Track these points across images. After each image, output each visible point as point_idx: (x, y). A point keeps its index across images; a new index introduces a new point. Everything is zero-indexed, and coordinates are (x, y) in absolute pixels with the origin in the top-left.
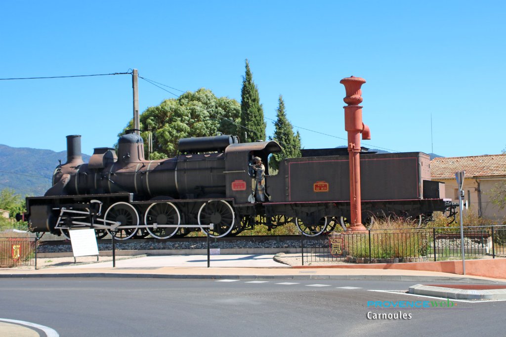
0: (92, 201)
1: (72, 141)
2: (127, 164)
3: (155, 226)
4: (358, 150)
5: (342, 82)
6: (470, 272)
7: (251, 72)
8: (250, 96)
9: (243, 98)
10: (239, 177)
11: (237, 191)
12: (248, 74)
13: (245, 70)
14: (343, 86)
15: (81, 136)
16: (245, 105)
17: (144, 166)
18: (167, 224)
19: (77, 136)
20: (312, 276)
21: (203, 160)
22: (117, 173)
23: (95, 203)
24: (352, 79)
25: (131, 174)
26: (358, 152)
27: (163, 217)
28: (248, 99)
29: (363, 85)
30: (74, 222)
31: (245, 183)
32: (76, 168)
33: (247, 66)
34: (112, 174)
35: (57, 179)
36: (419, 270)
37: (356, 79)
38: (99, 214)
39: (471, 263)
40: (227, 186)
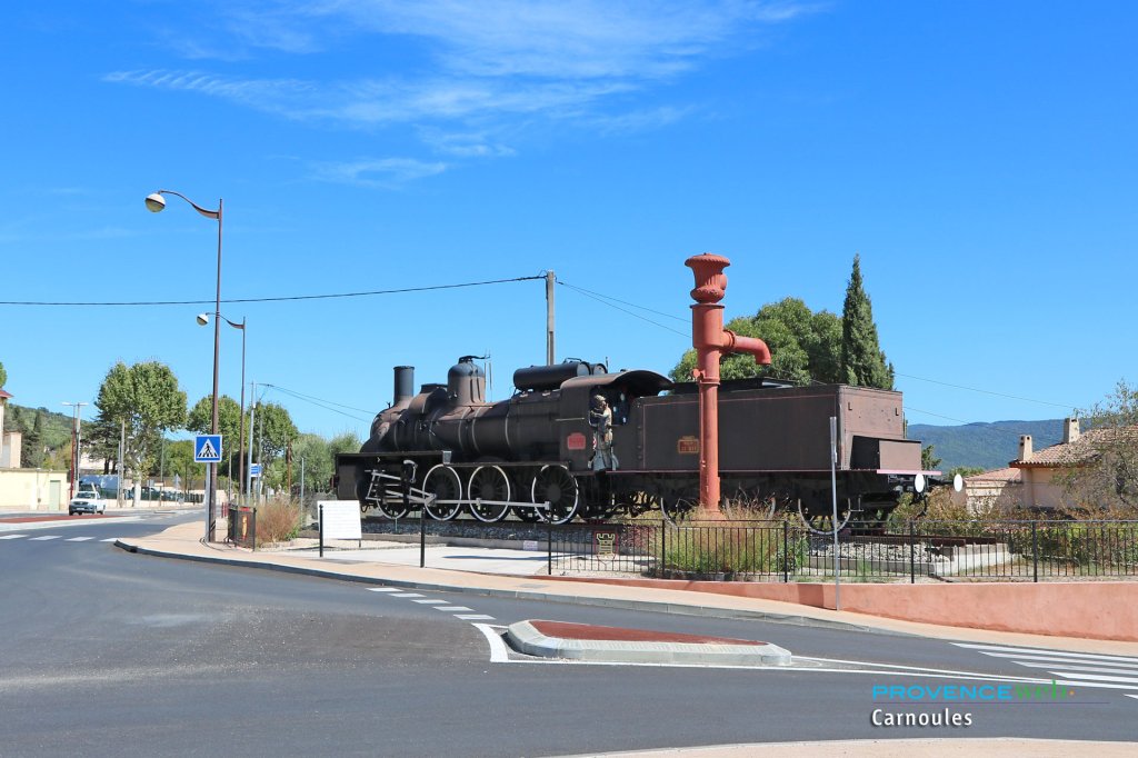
0: (406, 462)
1: (401, 374)
2: (454, 407)
3: (478, 502)
4: (714, 380)
5: (689, 263)
6: (854, 606)
7: (861, 274)
8: (856, 311)
9: (846, 315)
10: (576, 428)
11: (575, 451)
12: (856, 277)
13: (851, 271)
14: (690, 271)
15: (413, 368)
16: (847, 325)
17: (472, 411)
18: (493, 500)
19: (406, 368)
20: (519, 593)
21: (540, 402)
22: (441, 422)
23: (409, 464)
24: (705, 257)
25: (455, 423)
26: (713, 385)
27: (488, 489)
28: (852, 317)
29: (725, 270)
30: (388, 492)
31: (584, 437)
32: (399, 413)
33: (855, 265)
34: (434, 423)
35: (375, 428)
36: (750, 596)
37: (712, 258)
38: (413, 480)
39: (857, 590)
40: (562, 441)
